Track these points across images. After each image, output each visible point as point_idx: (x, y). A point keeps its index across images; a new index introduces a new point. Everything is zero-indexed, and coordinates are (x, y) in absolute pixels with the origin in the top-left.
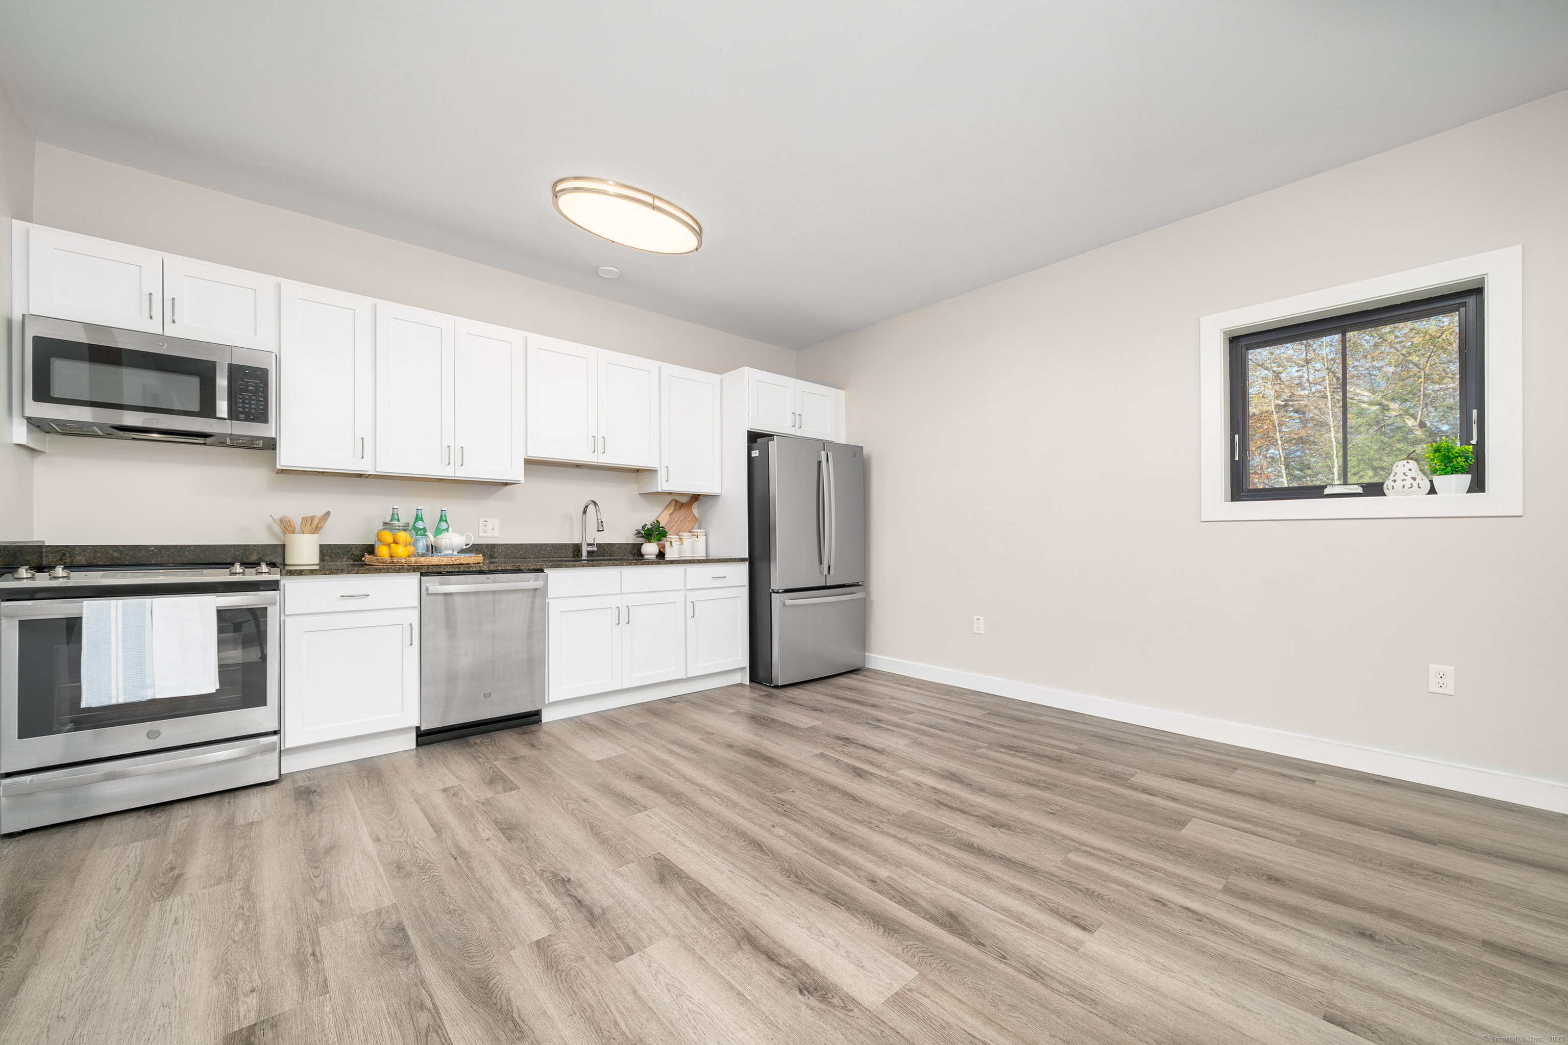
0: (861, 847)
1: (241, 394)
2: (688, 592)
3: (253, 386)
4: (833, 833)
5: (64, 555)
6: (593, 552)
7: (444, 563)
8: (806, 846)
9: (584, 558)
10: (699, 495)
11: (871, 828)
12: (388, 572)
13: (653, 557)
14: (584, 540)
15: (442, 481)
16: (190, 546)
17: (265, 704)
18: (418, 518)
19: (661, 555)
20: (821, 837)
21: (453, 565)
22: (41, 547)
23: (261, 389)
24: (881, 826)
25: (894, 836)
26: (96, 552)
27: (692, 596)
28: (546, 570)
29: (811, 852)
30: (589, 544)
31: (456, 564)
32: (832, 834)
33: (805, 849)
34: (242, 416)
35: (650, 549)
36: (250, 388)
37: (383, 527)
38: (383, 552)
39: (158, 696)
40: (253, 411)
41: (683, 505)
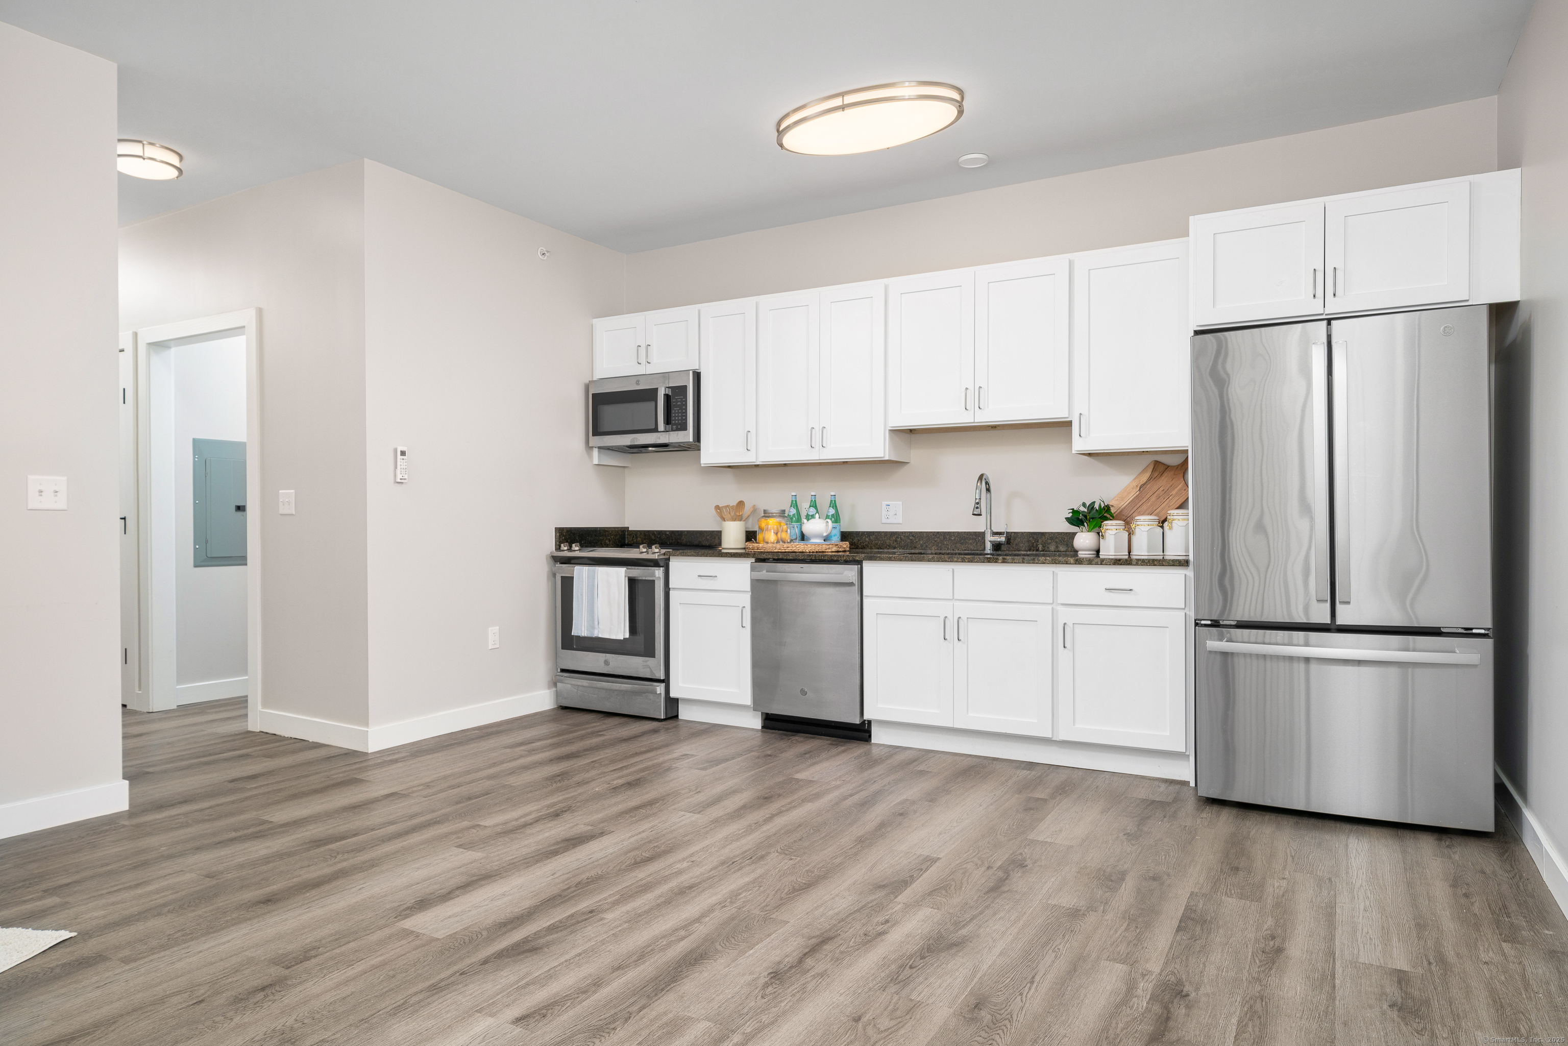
1: (674, 410)
2: (1062, 609)
3: (679, 401)
6: (1000, 544)
9: (989, 552)
12: (731, 557)
13: (1086, 554)
14: (989, 527)
19: (1096, 551)
23: (684, 403)
27: (1066, 615)
28: (863, 563)
30: (994, 534)
34: (674, 427)
35: (1084, 540)
36: (677, 404)
37: (763, 515)
39: (600, 636)
40: (680, 422)
41: (1166, 469)
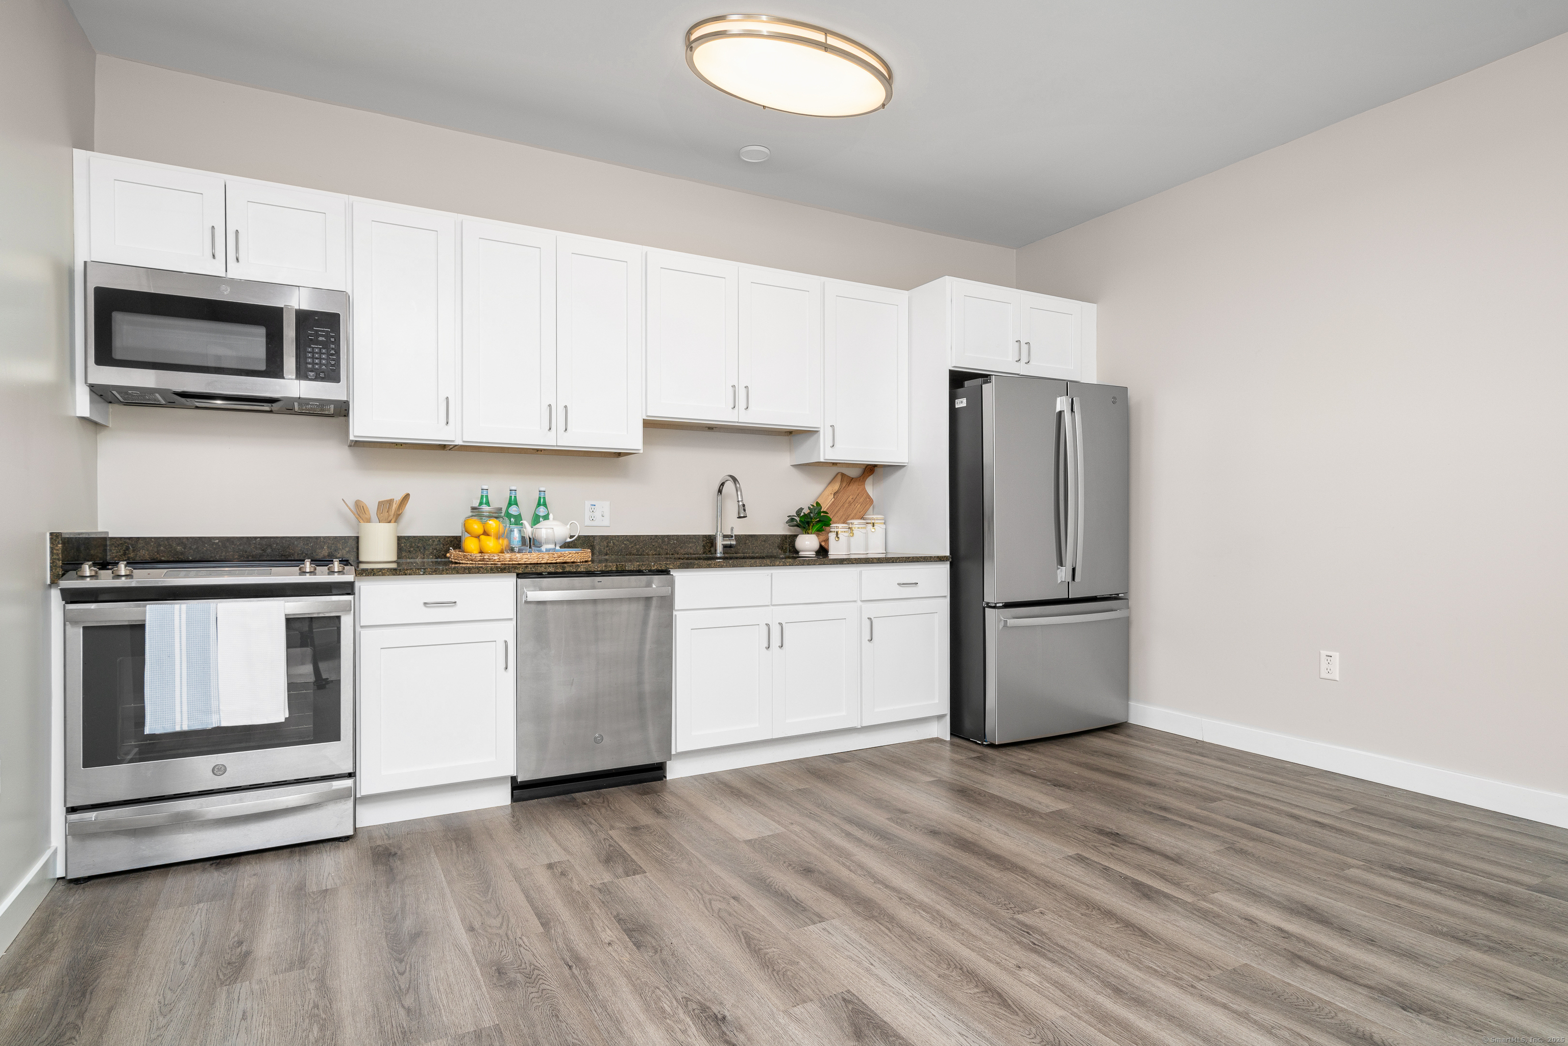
0: (1171, 1018)
1: (310, 347)
2: (864, 605)
3: (322, 336)
4: (1117, 988)
5: (128, 548)
6: (730, 546)
7: (545, 561)
8: (1077, 1006)
9: (718, 555)
10: (875, 466)
11: (1181, 987)
12: (478, 573)
13: (812, 554)
14: (719, 529)
15: (539, 452)
16: (256, 538)
17: (339, 739)
18: (512, 502)
19: (823, 552)
20: (1099, 993)
21: (556, 563)
22: (105, 539)
23: (333, 340)
24: (1199, 985)
25: (1225, 1006)
26: (160, 545)
27: (871, 610)
28: (673, 572)
29: (1086, 1017)
30: (725, 536)
31: (560, 563)
32: (1117, 991)
33: (1075, 1010)
34: (312, 374)
35: (807, 543)
36: (320, 339)
37: (471, 514)
38: (471, 545)
39: (224, 724)
40: (324, 367)
41: (852, 480)
